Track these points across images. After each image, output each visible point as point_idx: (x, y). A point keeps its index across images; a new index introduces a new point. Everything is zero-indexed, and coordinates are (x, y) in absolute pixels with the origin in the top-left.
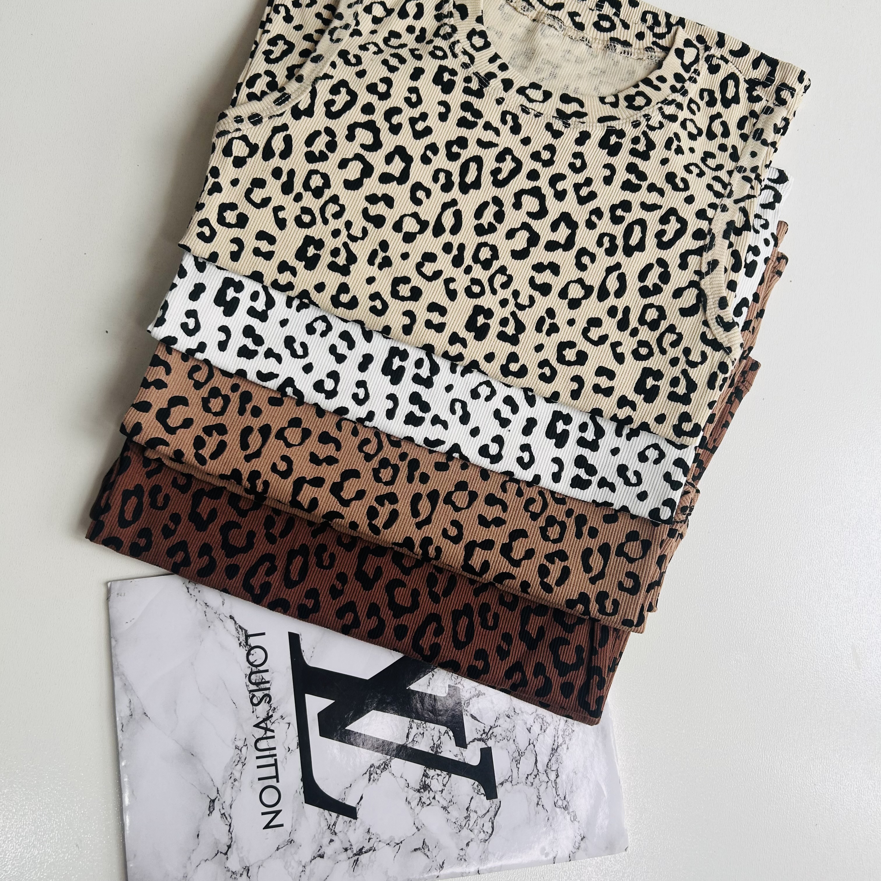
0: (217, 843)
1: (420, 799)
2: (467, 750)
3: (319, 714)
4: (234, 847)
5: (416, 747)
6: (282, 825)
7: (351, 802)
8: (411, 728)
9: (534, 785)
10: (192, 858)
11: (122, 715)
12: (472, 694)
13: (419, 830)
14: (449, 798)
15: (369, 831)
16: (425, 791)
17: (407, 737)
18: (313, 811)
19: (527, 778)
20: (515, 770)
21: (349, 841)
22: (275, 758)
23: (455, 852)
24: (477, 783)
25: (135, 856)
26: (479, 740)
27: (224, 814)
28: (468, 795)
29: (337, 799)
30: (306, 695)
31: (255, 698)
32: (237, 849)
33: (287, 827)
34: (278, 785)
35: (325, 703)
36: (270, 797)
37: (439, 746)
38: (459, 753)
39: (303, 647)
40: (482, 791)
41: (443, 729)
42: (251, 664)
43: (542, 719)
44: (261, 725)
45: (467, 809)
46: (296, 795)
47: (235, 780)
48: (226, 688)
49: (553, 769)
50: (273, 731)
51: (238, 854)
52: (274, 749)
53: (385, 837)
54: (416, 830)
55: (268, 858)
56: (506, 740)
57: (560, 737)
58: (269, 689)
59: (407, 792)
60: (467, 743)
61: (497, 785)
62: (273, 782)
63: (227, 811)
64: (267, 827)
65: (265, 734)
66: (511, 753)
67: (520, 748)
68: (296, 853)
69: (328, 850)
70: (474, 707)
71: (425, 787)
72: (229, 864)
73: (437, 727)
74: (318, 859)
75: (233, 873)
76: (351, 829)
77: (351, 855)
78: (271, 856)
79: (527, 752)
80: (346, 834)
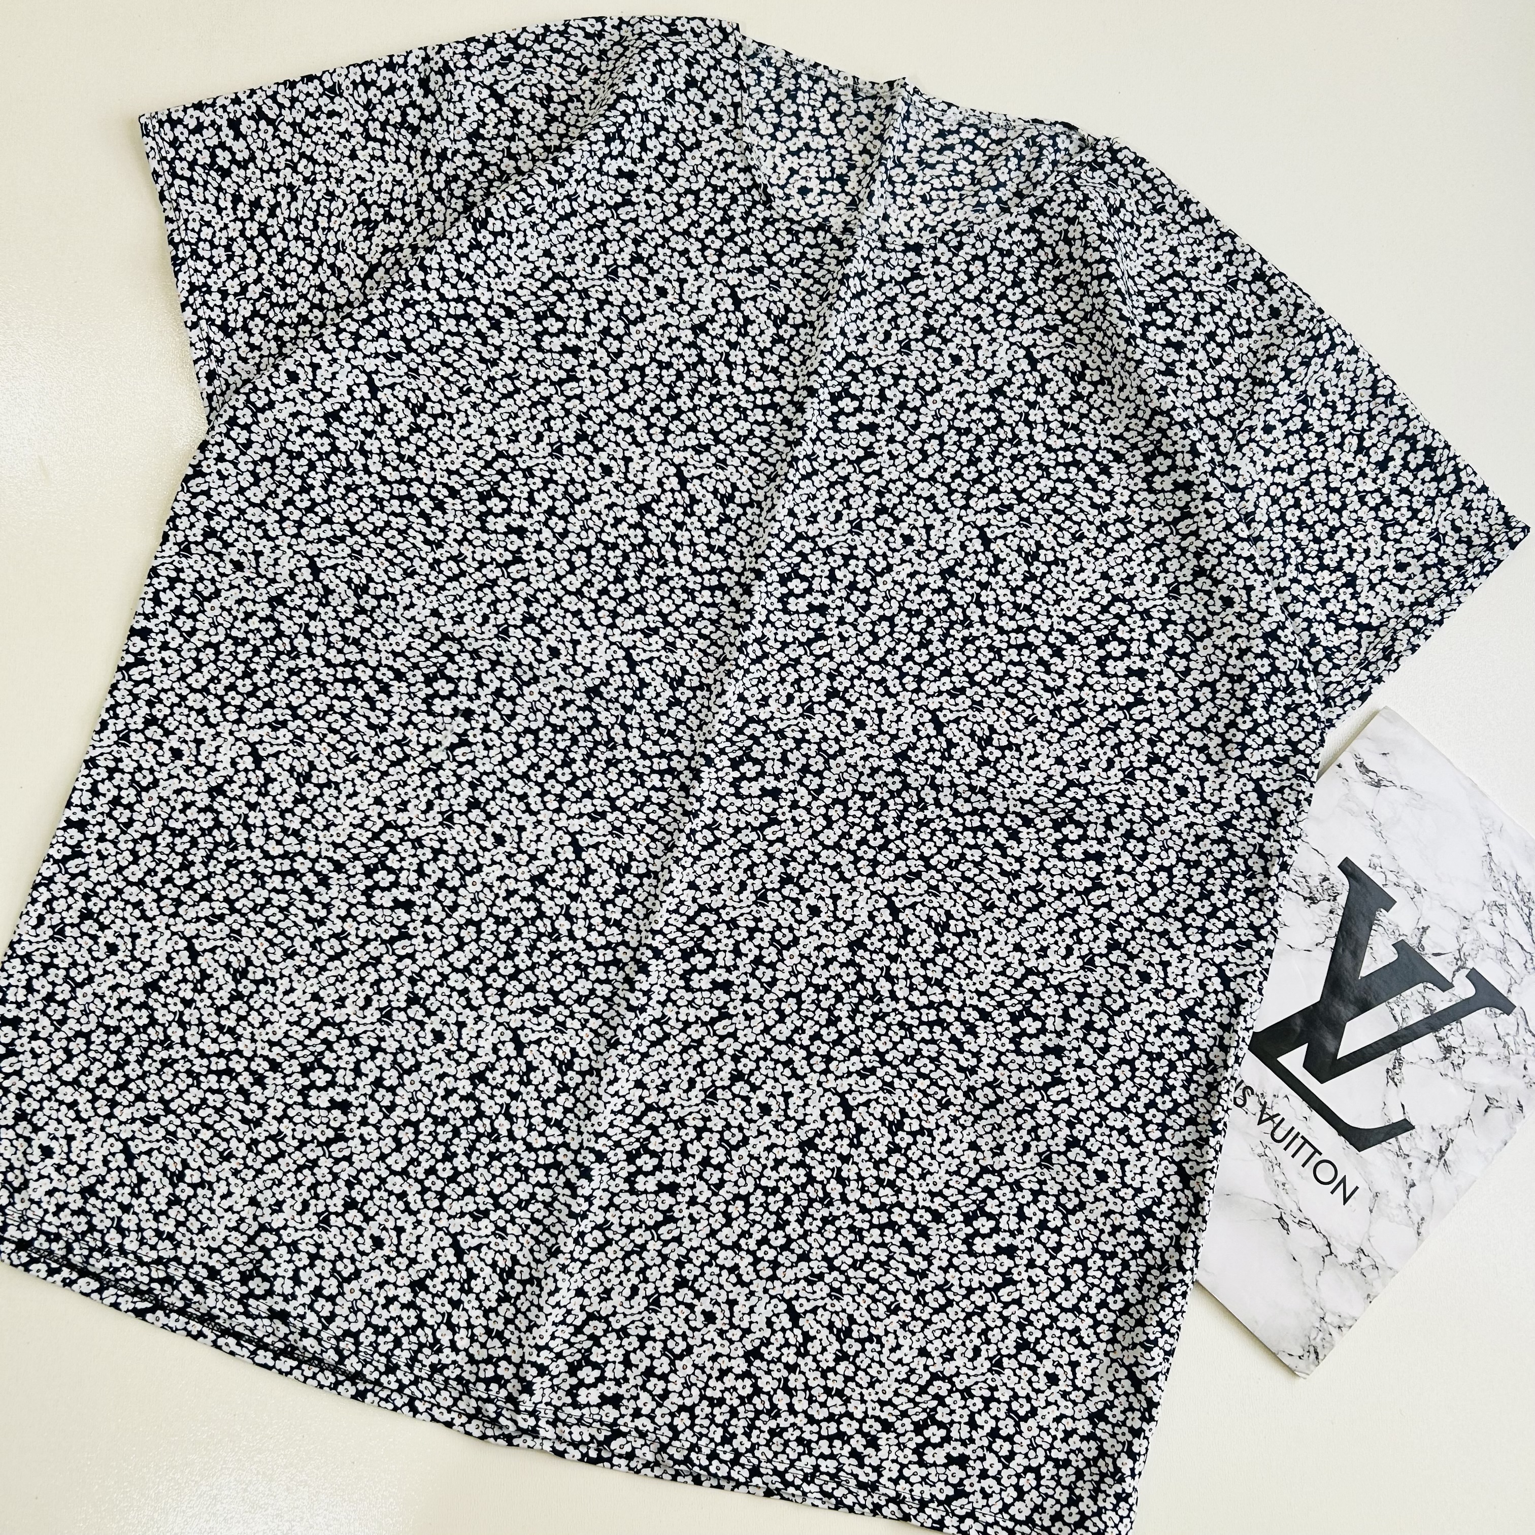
0: (1315, 1251)
1: (1453, 1064)
2: (1456, 987)
3: (1306, 1066)
4: (1333, 1241)
5: (1411, 1022)
6: (1357, 1188)
7: (1397, 1117)
8: (1393, 1010)
10: (1306, 1282)
12: (1418, 935)
13: (1474, 1092)
14: (1475, 1042)
15: (1433, 1129)
16: (1450, 1054)
17: (1396, 1020)
18: (1372, 1153)
19: (1525, 967)
20: (1510, 969)
21: (1425, 1152)
22: (1300, 1135)
23: (1521, 1084)
24: (1487, 1009)
26: (1458, 970)
27: (1299, 1221)
28: (1490, 1025)
29: (1383, 1125)
31: (1237, 1099)
32: (1337, 1241)
33: (1362, 1186)
34: (1323, 1157)
35: (1301, 1052)
36: (1325, 1173)
37: (1429, 1005)
38: (1451, 996)
41: (1420, 987)
43: (1496, 905)
44: (1263, 1119)
45: (1499, 1038)
47: (1284, 1184)
50: (1278, 1115)
51: (1342, 1244)
52: (1292, 1129)
53: (1451, 1122)
54: (1472, 1093)
55: (1370, 1226)
56: (1480, 951)
57: (1523, 908)
58: (1242, 1082)
59: (1437, 1068)
60: (1450, 981)
61: (1506, 995)
62: (1317, 1158)
63: (1300, 1216)
64: (1346, 1200)
65: (1274, 1122)
66: (1494, 958)
67: (1498, 947)
68: (1389, 1201)
69: (1414, 1175)
70: (1430, 945)
71: (1449, 1049)
72: (1341, 1260)
73: (1413, 989)
74: (1412, 1190)
75: (1352, 1264)
76: (1417, 1140)
77: (1437, 1162)
78: (1371, 1222)
79: (1506, 946)
80: (1417, 1148)
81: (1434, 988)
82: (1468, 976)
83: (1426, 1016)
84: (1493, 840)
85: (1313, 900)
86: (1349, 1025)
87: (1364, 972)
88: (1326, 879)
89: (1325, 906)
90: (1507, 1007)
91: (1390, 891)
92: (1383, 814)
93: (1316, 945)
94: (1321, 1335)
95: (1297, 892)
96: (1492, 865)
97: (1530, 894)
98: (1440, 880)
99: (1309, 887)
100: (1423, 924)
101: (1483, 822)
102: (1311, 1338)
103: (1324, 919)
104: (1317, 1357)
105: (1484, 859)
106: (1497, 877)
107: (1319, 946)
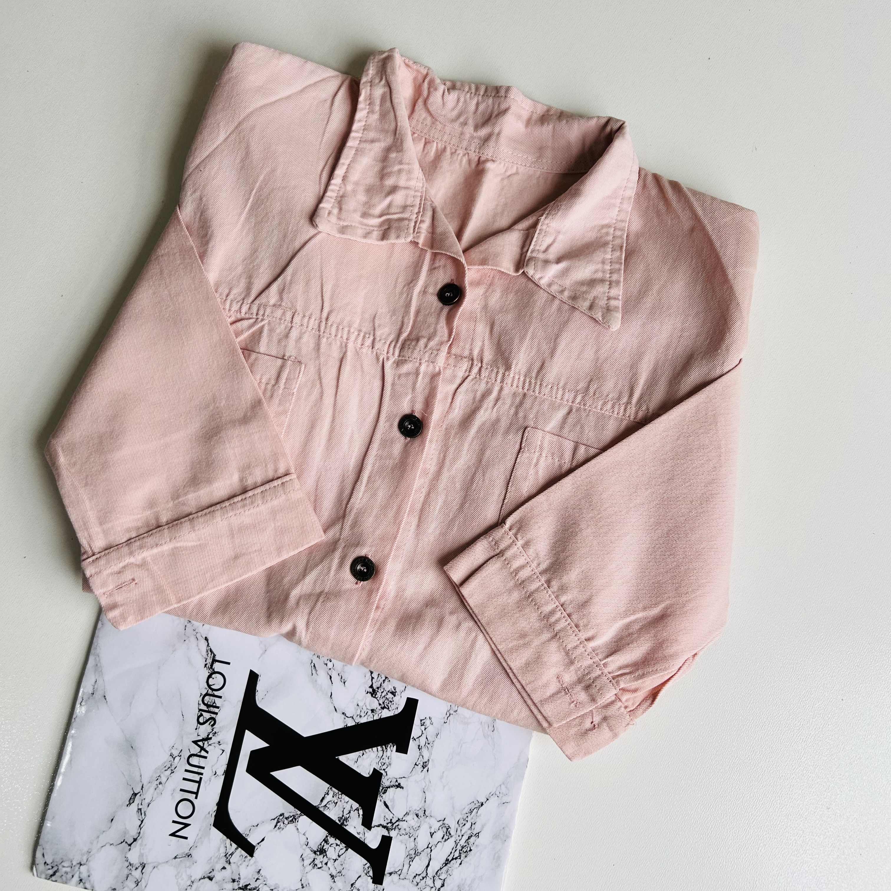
0: (125, 832)
1: (314, 860)
2: (370, 832)
3: (252, 752)
4: (139, 841)
5: (326, 812)
6: (186, 838)
7: (253, 840)
8: (328, 795)
9: (419, 886)
10: (100, 837)
11: (85, 691)
12: (392, 784)
13: (303, 888)
14: (339, 868)
15: (259, 872)
16: (320, 854)
17: (322, 801)
18: (217, 835)
19: (415, 877)
20: (406, 866)
21: (239, 874)
22: (201, 776)
24: (368, 865)
25: (54, 817)
26: (384, 827)
27: (141, 809)
28: (357, 873)
29: (241, 833)
30: (246, 731)
31: (202, 717)
32: (141, 845)
33: (190, 841)
34: (195, 802)
35: (261, 744)
36: (185, 809)
37: (346, 819)
38: (362, 832)
39: (257, 688)
40: (371, 873)
41: (356, 805)
42: (209, 686)
43: (447, 829)
44: (198, 743)
45: (352, 885)
46: (208, 816)
47: (160, 783)
48: (180, 700)
49: (440, 877)
50: (207, 752)
51: (140, 849)
52: (203, 768)
53: (272, 883)
54: (301, 887)
55: (164, 863)
56: (407, 836)
57: (458, 851)
58: (216, 714)
59: (304, 850)
60: (373, 825)
61: (386, 873)
62: (192, 797)
63: (144, 808)
64: (173, 835)
65: (200, 752)
66: (408, 849)
67: (418, 848)
68: (189, 867)
69: (218, 876)
70: (390, 796)
71: (322, 851)
72: (129, 855)
73: (351, 802)
74: (207, 880)
75: (131, 864)
76: (245, 864)
77: (237, 887)
78: (167, 862)
79: (422, 853)
80: (239, 867)
81: (361, 816)
82: (383, 837)
83: (337, 821)
84: (493, 801)
85: (373, 693)
86: (300, 767)
87: (343, 759)
88: (394, 693)
89: (375, 704)
90: (378, 878)
91: (412, 745)
93: (343, 713)
94: (68, 869)
95: (372, 678)
96: (475, 810)
97: (471, 850)
98: (441, 778)
99: (381, 685)
100: (402, 782)
101: (503, 786)
102: (63, 864)
103: (364, 708)
104: (51, 876)
105: (477, 802)
106: (469, 819)
107: (343, 716)
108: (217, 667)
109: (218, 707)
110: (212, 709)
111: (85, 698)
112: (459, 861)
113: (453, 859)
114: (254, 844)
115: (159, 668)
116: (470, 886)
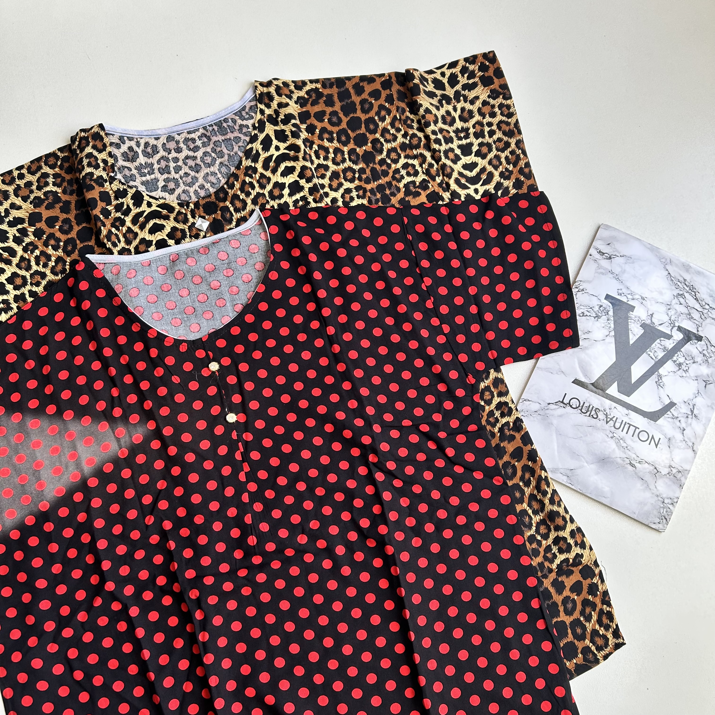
1: (684, 370)
2: (674, 336)
3: (619, 391)
4: (657, 466)
5: (659, 358)
6: (660, 439)
7: (667, 402)
8: (649, 355)
9: (707, 317)
10: (650, 488)
11: (565, 481)
12: (650, 318)
14: (690, 358)
17: (653, 359)
18: (661, 421)
19: (701, 318)
20: (695, 321)
21: (684, 413)
22: (627, 423)
24: (691, 341)
25: (634, 513)
26: (672, 329)
27: (639, 462)
28: (694, 348)
29: (662, 407)
31: (594, 416)
32: (659, 465)
33: (662, 437)
34: (640, 430)
35: (615, 386)
36: (644, 437)
37: (665, 348)
38: (673, 341)
41: (658, 341)
42: (576, 408)
43: (679, 295)
44: (608, 421)
46: (649, 424)
47: (627, 447)
48: (581, 426)
49: (704, 305)
50: (614, 417)
51: (662, 466)
52: (623, 421)
53: (692, 397)
54: (697, 381)
55: (671, 454)
56: (680, 317)
57: (692, 292)
58: (593, 407)
59: (677, 374)
60: (670, 334)
61: (697, 333)
62: (638, 431)
63: (639, 460)
64: (656, 446)
65: (613, 421)
66: (686, 318)
67: (687, 313)
68: (676, 440)
69: (683, 425)
70: (656, 321)
71: (680, 365)
72: (663, 473)
73: (656, 343)
74: (684, 432)
75: (668, 474)
76: (680, 409)
77: (691, 416)
78: (671, 452)
79: (690, 311)
80: (680, 413)
81: (665, 339)
82: (677, 330)
83: (665, 353)
84: (669, 267)
85: (597, 317)
86: (632, 367)
87: (631, 342)
88: (601, 306)
89: (605, 318)
90: (699, 338)
91: (631, 303)
92: (617, 270)
93: (607, 336)
94: (665, 510)
95: (590, 316)
96: (672, 278)
97: (692, 286)
98: (652, 291)
99: (594, 312)
100: (650, 313)
101: (662, 260)
102: (661, 513)
103: (606, 324)
104: (667, 521)
105: (667, 276)
106: (676, 282)
107: (608, 336)
108: (566, 401)
109: (590, 405)
110: (590, 409)
111: (569, 482)
112: (697, 293)
113: (695, 296)
114: (669, 401)
115: (560, 434)
116: (711, 291)
